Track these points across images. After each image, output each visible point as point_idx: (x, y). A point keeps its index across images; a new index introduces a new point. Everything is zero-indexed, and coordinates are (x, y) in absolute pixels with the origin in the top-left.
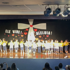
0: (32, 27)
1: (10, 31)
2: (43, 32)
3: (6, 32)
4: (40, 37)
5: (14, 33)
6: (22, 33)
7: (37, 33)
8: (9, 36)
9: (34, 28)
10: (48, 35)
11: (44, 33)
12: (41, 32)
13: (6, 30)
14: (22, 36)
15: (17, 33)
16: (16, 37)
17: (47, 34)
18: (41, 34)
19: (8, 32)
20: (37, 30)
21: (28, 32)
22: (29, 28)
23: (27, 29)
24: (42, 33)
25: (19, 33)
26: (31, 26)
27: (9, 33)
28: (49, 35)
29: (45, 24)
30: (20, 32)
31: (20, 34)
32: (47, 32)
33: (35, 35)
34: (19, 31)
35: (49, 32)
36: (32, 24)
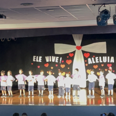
0: (80, 50)
1: (40, 57)
2: (100, 58)
3: (34, 60)
4: (96, 67)
5: (47, 61)
6: (63, 62)
7: (89, 59)
8: (39, 67)
9: (84, 52)
10: (110, 63)
11: (102, 60)
12: (97, 58)
13: (34, 57)
14: (63, 66)
15: (53, 61)
16: (52, 68)
17: (108, 61)
18: (97, 62)
19: (37, 61)
20: (89, 55)
21: (72, 58)
22: (74, 52)
23: (71, 53)
24: (99, 61)
25: (57, 61)
26: (79, 48)
27: (40, 61)
28: (112, 63)
29: (104, 44)
30: (59, 59)
31: (58, 63)
32: (109, 57)
33: (87, 65)
34: (57, 58)
35: (112, 58)
36: (80, 45)
